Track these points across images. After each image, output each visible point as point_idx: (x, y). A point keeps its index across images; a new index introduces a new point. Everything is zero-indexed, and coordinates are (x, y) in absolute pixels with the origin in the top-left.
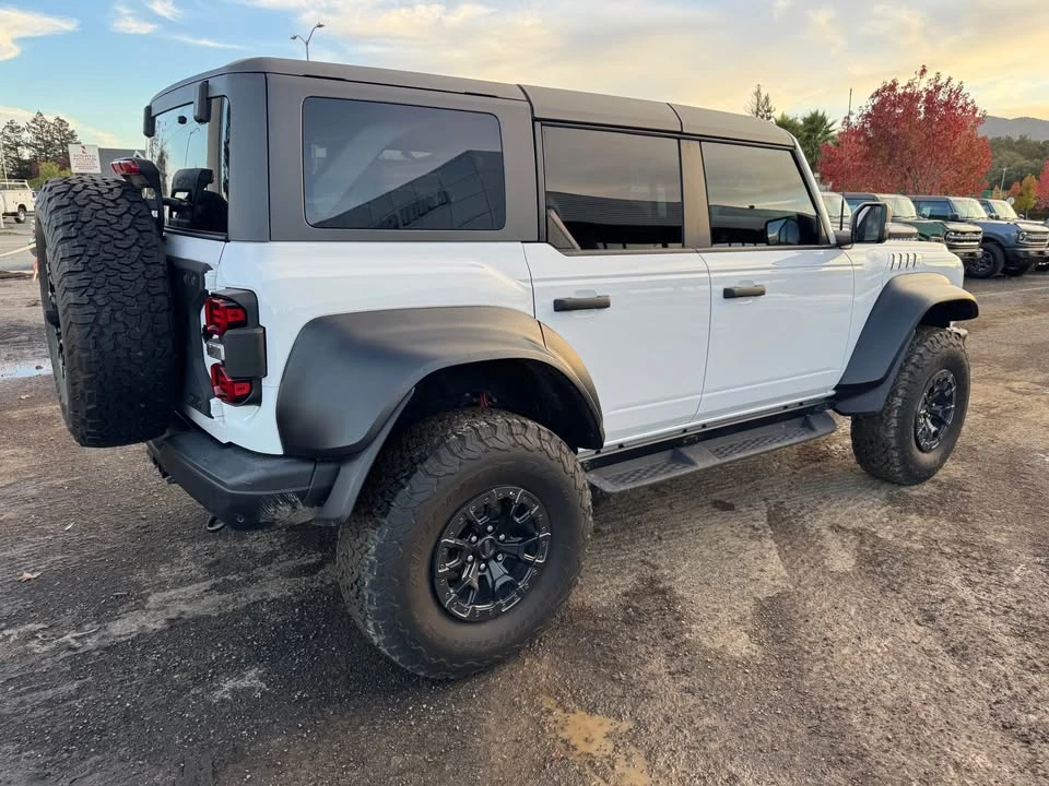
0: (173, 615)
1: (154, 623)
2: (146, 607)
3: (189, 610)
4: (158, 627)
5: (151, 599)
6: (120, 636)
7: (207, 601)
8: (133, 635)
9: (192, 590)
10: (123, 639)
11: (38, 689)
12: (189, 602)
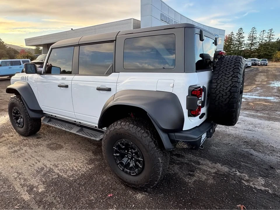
0: (214, 164)
1: (219, 166)
2: (217, 170)
3: (209, 163)
4: (219, 164)
5: (214, 171)
6: (227, 167)
7: (204, 162)
8: (225, 165)
9: (204, 167)
10: (227, 166)
11: (249, 167)
12: (207, 165)
